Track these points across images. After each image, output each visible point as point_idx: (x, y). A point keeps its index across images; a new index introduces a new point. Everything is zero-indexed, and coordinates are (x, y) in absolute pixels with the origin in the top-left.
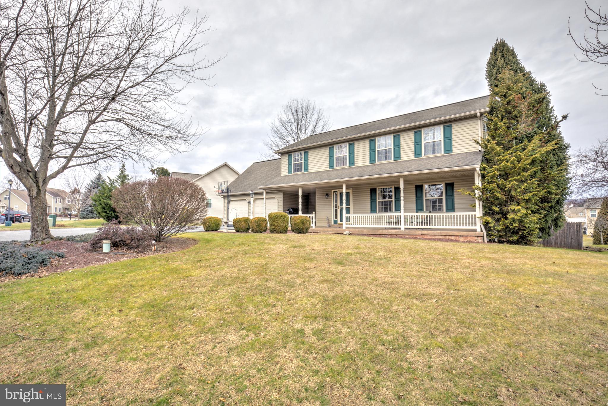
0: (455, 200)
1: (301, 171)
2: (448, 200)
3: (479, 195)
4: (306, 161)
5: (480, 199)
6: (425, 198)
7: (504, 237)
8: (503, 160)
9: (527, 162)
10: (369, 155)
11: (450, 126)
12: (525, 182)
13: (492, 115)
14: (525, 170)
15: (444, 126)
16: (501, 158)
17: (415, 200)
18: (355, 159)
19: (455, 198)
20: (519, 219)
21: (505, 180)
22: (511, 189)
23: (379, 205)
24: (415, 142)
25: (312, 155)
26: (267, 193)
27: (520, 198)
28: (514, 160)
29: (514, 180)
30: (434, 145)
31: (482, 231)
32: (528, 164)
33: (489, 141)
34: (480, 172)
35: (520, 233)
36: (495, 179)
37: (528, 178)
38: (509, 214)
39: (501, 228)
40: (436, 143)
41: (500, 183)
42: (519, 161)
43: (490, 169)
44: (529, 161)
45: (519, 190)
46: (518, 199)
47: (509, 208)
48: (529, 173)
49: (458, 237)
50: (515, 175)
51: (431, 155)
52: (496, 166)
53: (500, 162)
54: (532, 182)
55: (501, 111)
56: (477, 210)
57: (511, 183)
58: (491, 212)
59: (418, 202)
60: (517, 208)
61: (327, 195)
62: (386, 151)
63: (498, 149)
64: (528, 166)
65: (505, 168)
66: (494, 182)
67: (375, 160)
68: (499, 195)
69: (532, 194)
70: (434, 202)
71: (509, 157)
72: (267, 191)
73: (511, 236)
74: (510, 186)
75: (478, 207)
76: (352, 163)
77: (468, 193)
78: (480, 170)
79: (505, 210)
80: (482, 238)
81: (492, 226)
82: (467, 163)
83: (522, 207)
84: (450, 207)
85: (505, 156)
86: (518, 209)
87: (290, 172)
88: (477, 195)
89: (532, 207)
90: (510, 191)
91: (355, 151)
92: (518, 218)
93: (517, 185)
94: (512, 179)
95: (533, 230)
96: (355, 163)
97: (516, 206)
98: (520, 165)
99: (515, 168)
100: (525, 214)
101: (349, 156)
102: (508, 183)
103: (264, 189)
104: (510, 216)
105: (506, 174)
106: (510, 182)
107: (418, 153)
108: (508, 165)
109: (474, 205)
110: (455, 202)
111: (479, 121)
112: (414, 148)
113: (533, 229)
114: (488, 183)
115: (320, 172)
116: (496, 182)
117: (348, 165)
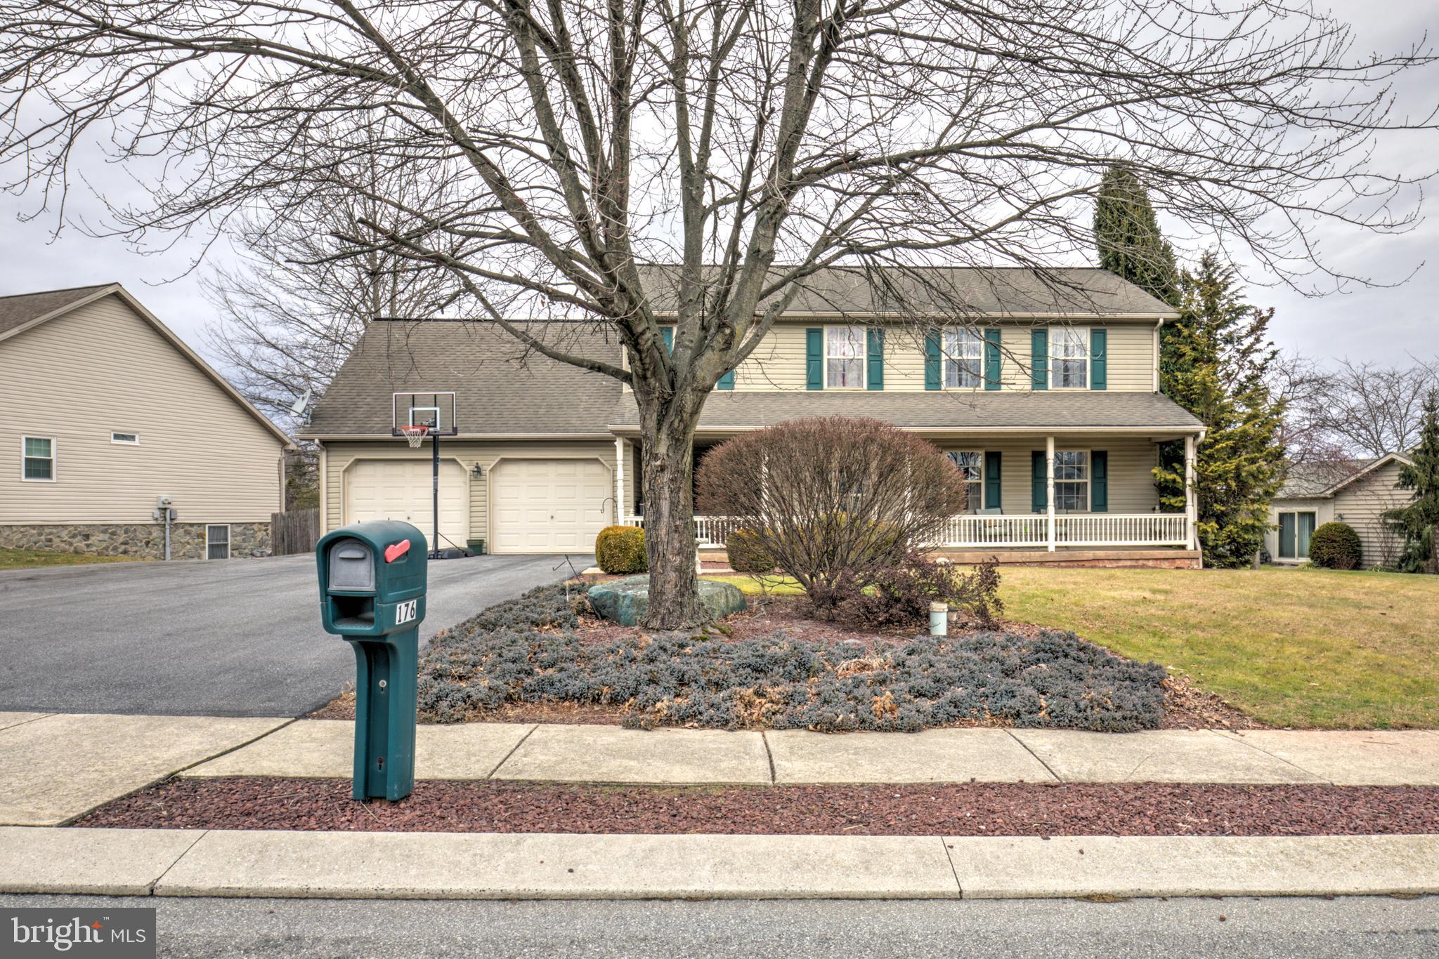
0: (1109, 487)
2: (1096, 486)
10: (924, 366)
11: (1104, 332)
15: (1091, 330)
17: (1030, 483)
18: (885, 372)
19: (1109, 483)
24: (1034, 354)
31: (1196, 548)
51: (1067, 389)
56: (1189, 509)
59: (1037, 489)
62: (968, 364)
67: (939, 383)
75: (1191, 503)
80: (1197, 561)
84: (1099, 501)
88: (1189, 482)
91: (885, 351)
96: (886, 382)
101: (869, 361)
107: (1039, 381)
110: (1109, 492)
111: (1155, 334)
117: (865, 386)
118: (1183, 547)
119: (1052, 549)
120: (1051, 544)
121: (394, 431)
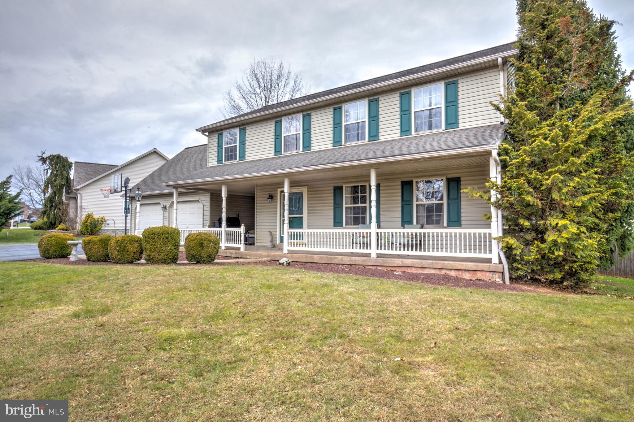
0: (462, 206)
1: (236, 159)
2: (451, 206)
3: (497, 198)
4: (243, 143)
5: (498, 206)
6: (415, 203)
7: (539, 272)
8: (537, 136)
9: (580, 139)
10: (332, 132)
11: (456, 83)
12: (575, 176)
13: (523, 61)
14: (576, 152)
15: (445, 83)
16: (534, 131)
17: (400, 205)
18: (312, 139)
19: (462, 203)
20: (565, 243)
21: (541, 172)
22: (551, 188)
23: (346, 214)
24: (401, 111)
25: (251, 133)
26: (180, 194)
27: (567, 203)
28: (557, 136)
29: (556, 172)
30: (430, 114)
31: (501, 262)
32: (582, 142)
33: (514, 102)
34: (498, 158)
35: (567, 267)
36: (524, 170)
37: (581, 169)
38: (547, 233)
39: (533, 257)
40: (433, 111)
41: (533, 176)
42: (566, 138)
43: (516, 153)
44: (584, 137)
45: (565, 190)
46: (564, 206)
47: (548, 222)
48: (584, 157)
49: (460, 272)
50: (559, 162)
51: (426, 132)
52: (527, 148)
53: (533, 139)
54: (589, 175)
55: (536, 52)
56: (494, 224)
57: (552, 177)
58: (517, 228)
59: (405, 209)
60: (561, 223)
61: (271, 197)
62: (358, 126)
63: (531, 116)
64: (582, 146)
65: (540, 150)
66: (522, 175)
67: (340, 141)
68: (529, 198)
69: (588, 197)
70: (429, 209)
71: (549, 130)
72: (180, 190)
73: (550, 272)
74: (549, 182)
75: (496, 219)
76: (307, 146)
77: (478, 194)
78: (499, 154)
79: (540, 225)
80: (501, 274)
81: (518, 253)
82: (477, 141)
83: (570, 221)
84: (453, 218)
85: (541, 128)
86: (563, 225)
87: (219, 160)
88: (493, 199)
89: (587, 220)
90: (549, 190)
91: (312, 126)
92: (563, 242)
93: (562, 181)
94: (553, 170)
95: (589, 263)
96: (312, 145)
97: (561, 219)
98: (567, 144)
99: (558, 150)
100: (576, 234)
101: (304, 134)
102: (547, 177)
103: (176, 187)
104: (550, 237)
105: (544, 161)
106: (550, 175)
107: (405, 129)
108: (547, 145)
109: (488, 215)
110: (462, 210)
111: (502, 74)
112: (399, 120)
113: (588, 260)
114: (512, 178)
115: (261, 160)
116: (526, 176)
117: (301, 149)
118: (489, 261)
119: (374, 256)
120: (374, 251)
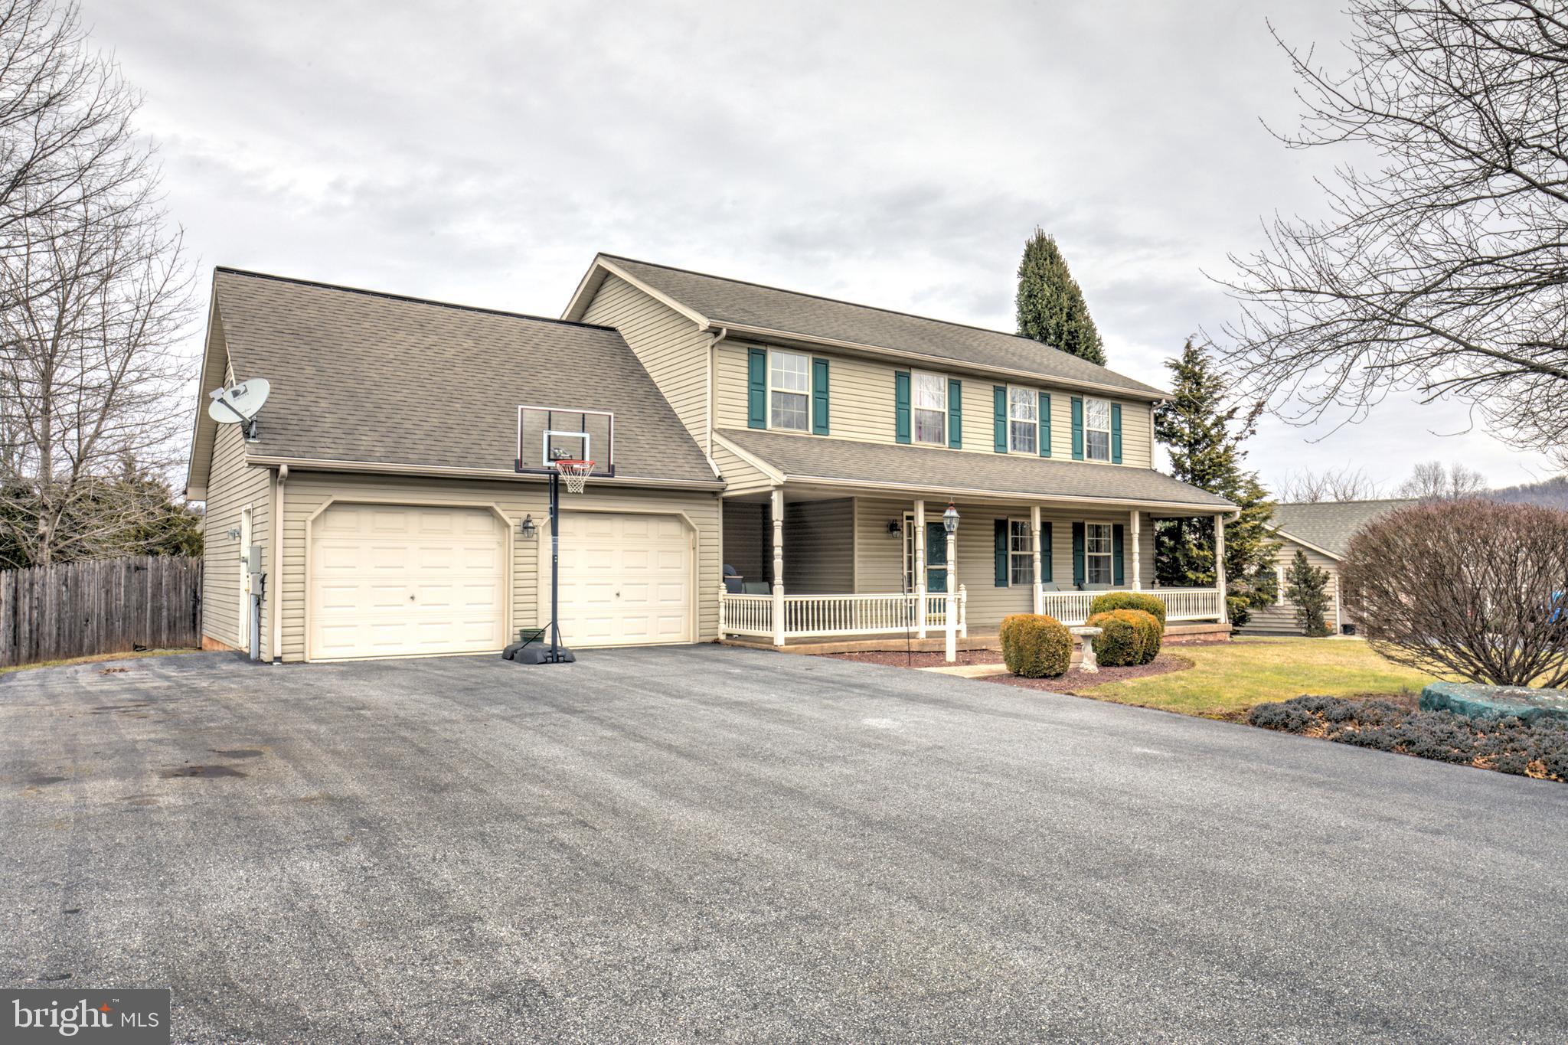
0: (1125, 561)
1: (802, 427)
4: (822, 394)
6: (1087, 554)
10: (993, 427)
11: (1119, 407)
15: (1111, 403)
17: (1072, 556)
18: (963, 429)
40: (1101, 436)
51: (1096, 461)
61: (897, 527)
62: (1026, 428)
67: (1005, 446)
70: (1096, 563)
76: (956, 439)
80: (1229, 633)
87: (755, 419)
91: (963, 406)
96: (964, 440)
101: (950, 416)
107: (1077, 450)
110: (1125, 566)
117: (947, 443)
118: (1215, 621)
121: (518, 465)
